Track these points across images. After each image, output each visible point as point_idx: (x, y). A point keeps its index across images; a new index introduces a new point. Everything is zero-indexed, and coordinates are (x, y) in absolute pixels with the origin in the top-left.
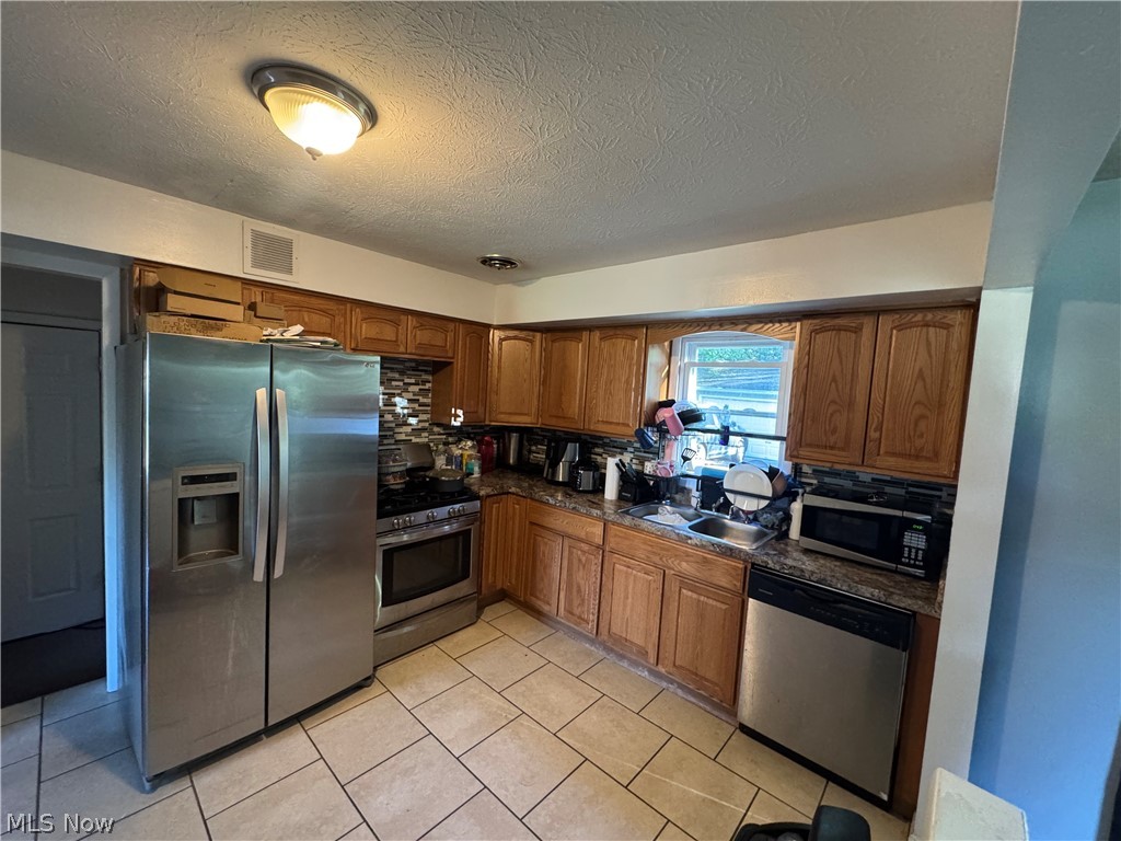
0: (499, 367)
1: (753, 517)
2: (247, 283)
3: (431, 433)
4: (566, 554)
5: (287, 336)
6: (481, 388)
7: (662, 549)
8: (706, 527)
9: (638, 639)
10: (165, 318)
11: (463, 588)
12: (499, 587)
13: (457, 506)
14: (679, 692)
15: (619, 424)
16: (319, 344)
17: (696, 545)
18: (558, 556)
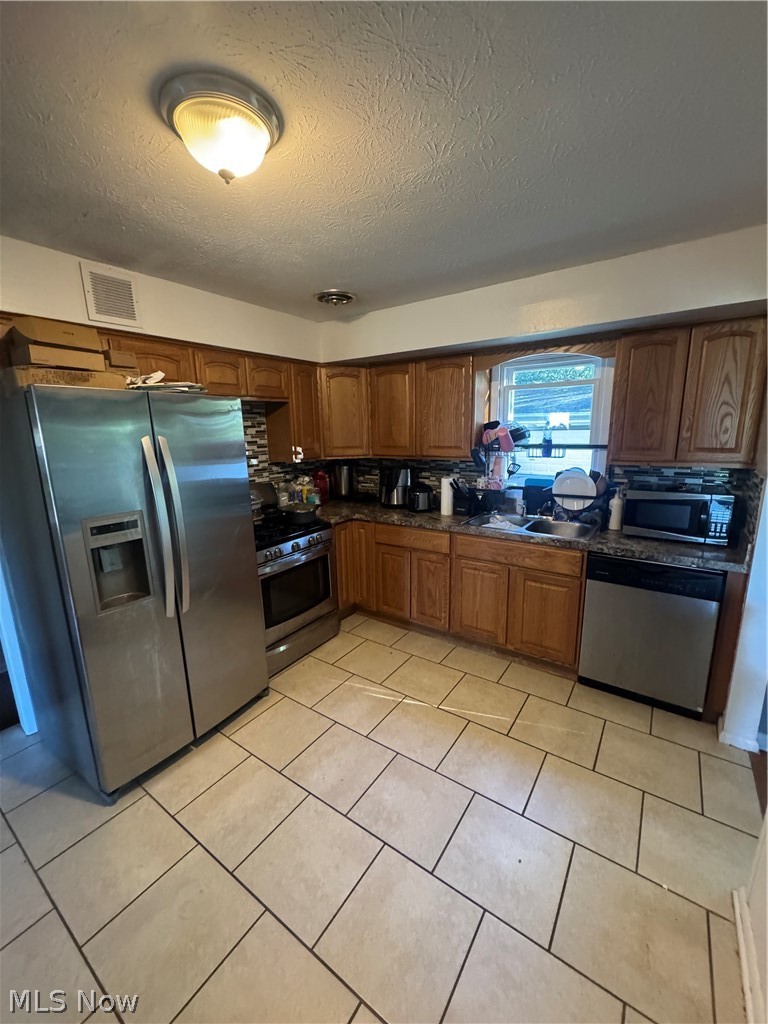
0: (329, 405)
1: (574, 516)
2: (102, 331)
3: (272, 473)
4: (415, 565)
5: (151, 383)
6: (314, 426)
7: (506, 550)
8: (537, 527)
9: (490, 627)
10: (32, 371)
11: (321, 609)
12: (352, 601)
13: (315, 535)
14: (524, 662)
15: (451, 447)
16: (187, 389)
17: (538, 543)
18: (407, 568)
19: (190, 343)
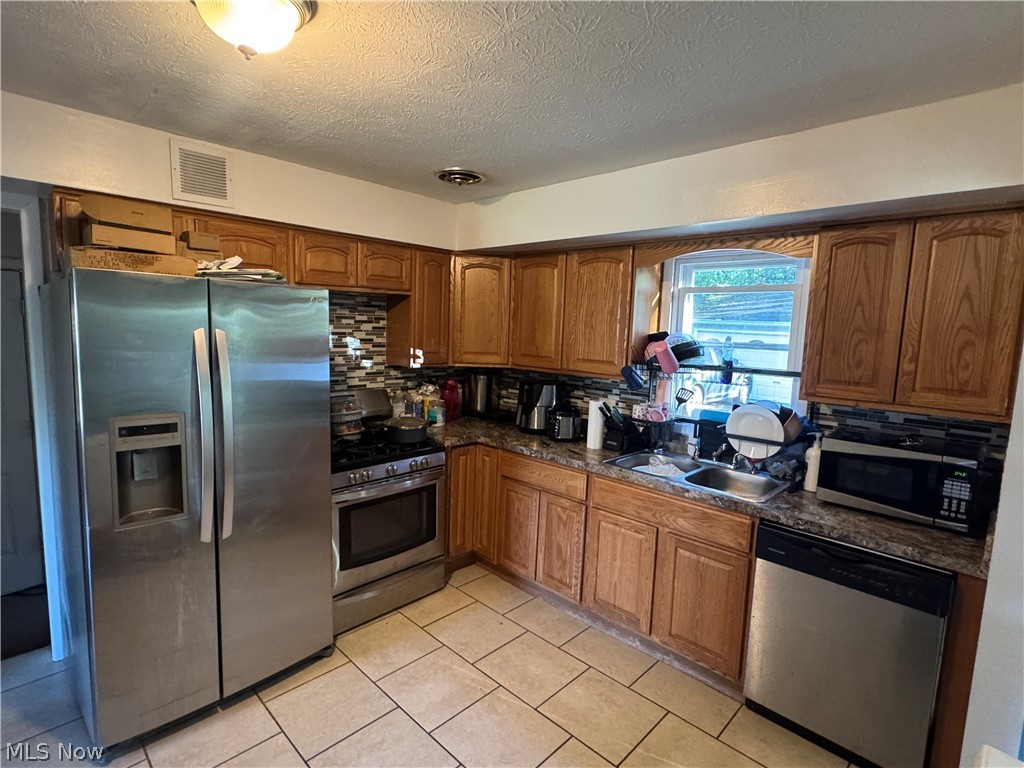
0: (463, 300)
1: (761, 466)
2: (178, 210)
3: (388, 377)
4: (544, 510)
5: (225, 269)
6: (442, 326)
7: (655, 504)
8: (704, 478)
9: (628, 606)
10: (91, 252)
11: (429, 550)
12: (469, 549)
13: (419, 459)
14: (676, 664)
15: (603, 362)
16: (260, 277)
17: (694, 499)
18: (535, 514)
19: (290, 225)
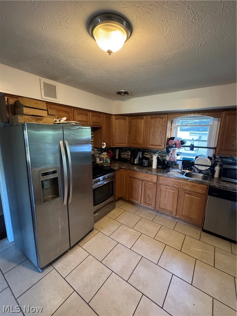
0: (115, 129)
3: (94, 151)
4: (143, 185)
5: (62, 121)
6: (110, 136)
7: (178, 183)
8: (188, 175)
9: (170, 209)
11: (112, 198)
12: (120, 196)
13: (110, 174)
14: (182, 222)
15: (157, 145)
16: (75, 124)
17: (190, 181)
18: (140, 187)
19: (73, 107)
